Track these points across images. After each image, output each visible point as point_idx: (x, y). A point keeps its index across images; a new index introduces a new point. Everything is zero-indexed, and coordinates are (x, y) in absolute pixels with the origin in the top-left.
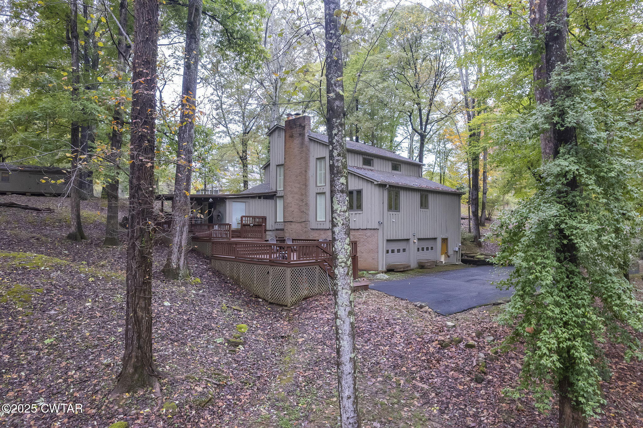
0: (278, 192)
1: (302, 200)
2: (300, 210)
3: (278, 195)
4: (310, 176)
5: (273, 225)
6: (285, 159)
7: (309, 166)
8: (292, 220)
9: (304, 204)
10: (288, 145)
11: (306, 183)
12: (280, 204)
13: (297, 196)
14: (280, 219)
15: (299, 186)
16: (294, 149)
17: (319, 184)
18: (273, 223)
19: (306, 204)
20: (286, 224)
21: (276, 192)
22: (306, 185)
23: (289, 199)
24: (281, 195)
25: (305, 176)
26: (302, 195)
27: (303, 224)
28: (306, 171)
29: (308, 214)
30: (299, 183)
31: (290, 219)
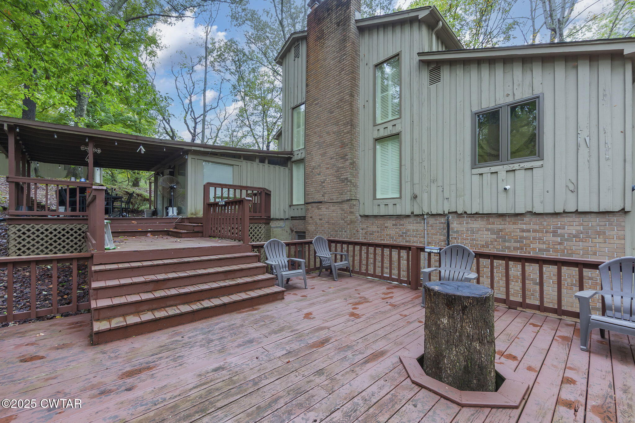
0: (295, 153)
1: (344, 157)
2: (338, 177)
3: (295, 158)
4: (361, 106)
5: (287, 210)
6: (307, 85)
7: (357, 86)
8: (322, 199)
9: (348, 163)
10: (312, 58)
11: (352, 120)
12: (298, 173)
13: (331, 152)
14: (298, 199)
15: (335, 129)
16: (325, 60)
17: (379, 121)
18: (287, 206)
19: (353, 164)
20: (309, 207)
21: (291, 153)
22: (352, 124)
23: (316, 159)
24: (299, 157)
25: (351, 105)
26: (343, 146)
27: (346, 206)
28: (352, 95)
29: (355, 186)
30: (337, 124)
31: (318, 197)
